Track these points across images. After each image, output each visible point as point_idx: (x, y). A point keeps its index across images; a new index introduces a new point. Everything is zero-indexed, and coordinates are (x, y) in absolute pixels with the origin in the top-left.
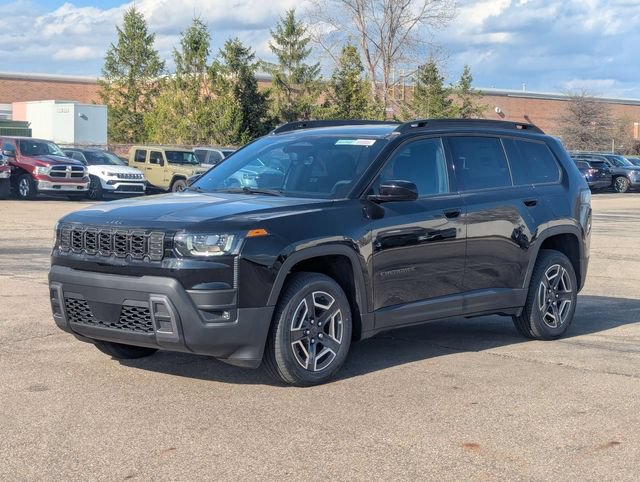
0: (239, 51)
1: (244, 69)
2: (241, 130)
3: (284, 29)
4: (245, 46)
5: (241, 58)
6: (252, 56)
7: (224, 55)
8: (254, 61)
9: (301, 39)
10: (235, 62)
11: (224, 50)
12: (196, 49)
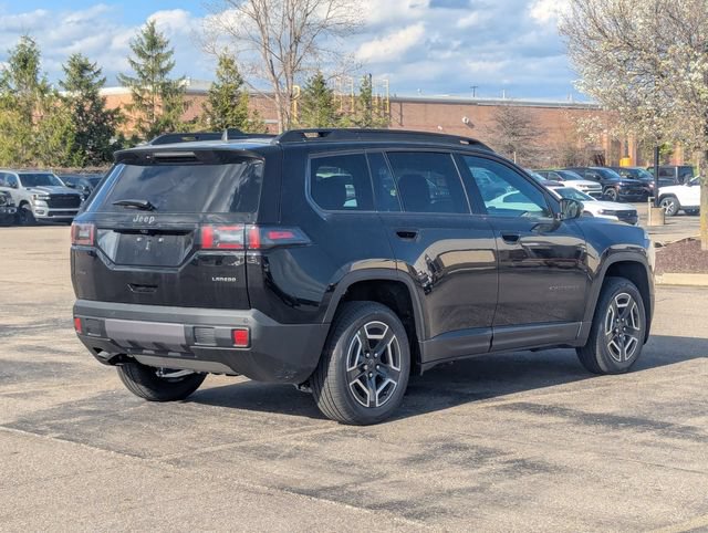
0: (83, 68)
1: (88, 87)
2: (74, 150)
3: (145, 42)
4: (91, 62)
5: (87, 74)
6: (98, 72)
7: (67, 71)
8: (101, 77)
9: (165, 51)
10: (78, 79)
11: (68, 67)
12: (24, 67)
